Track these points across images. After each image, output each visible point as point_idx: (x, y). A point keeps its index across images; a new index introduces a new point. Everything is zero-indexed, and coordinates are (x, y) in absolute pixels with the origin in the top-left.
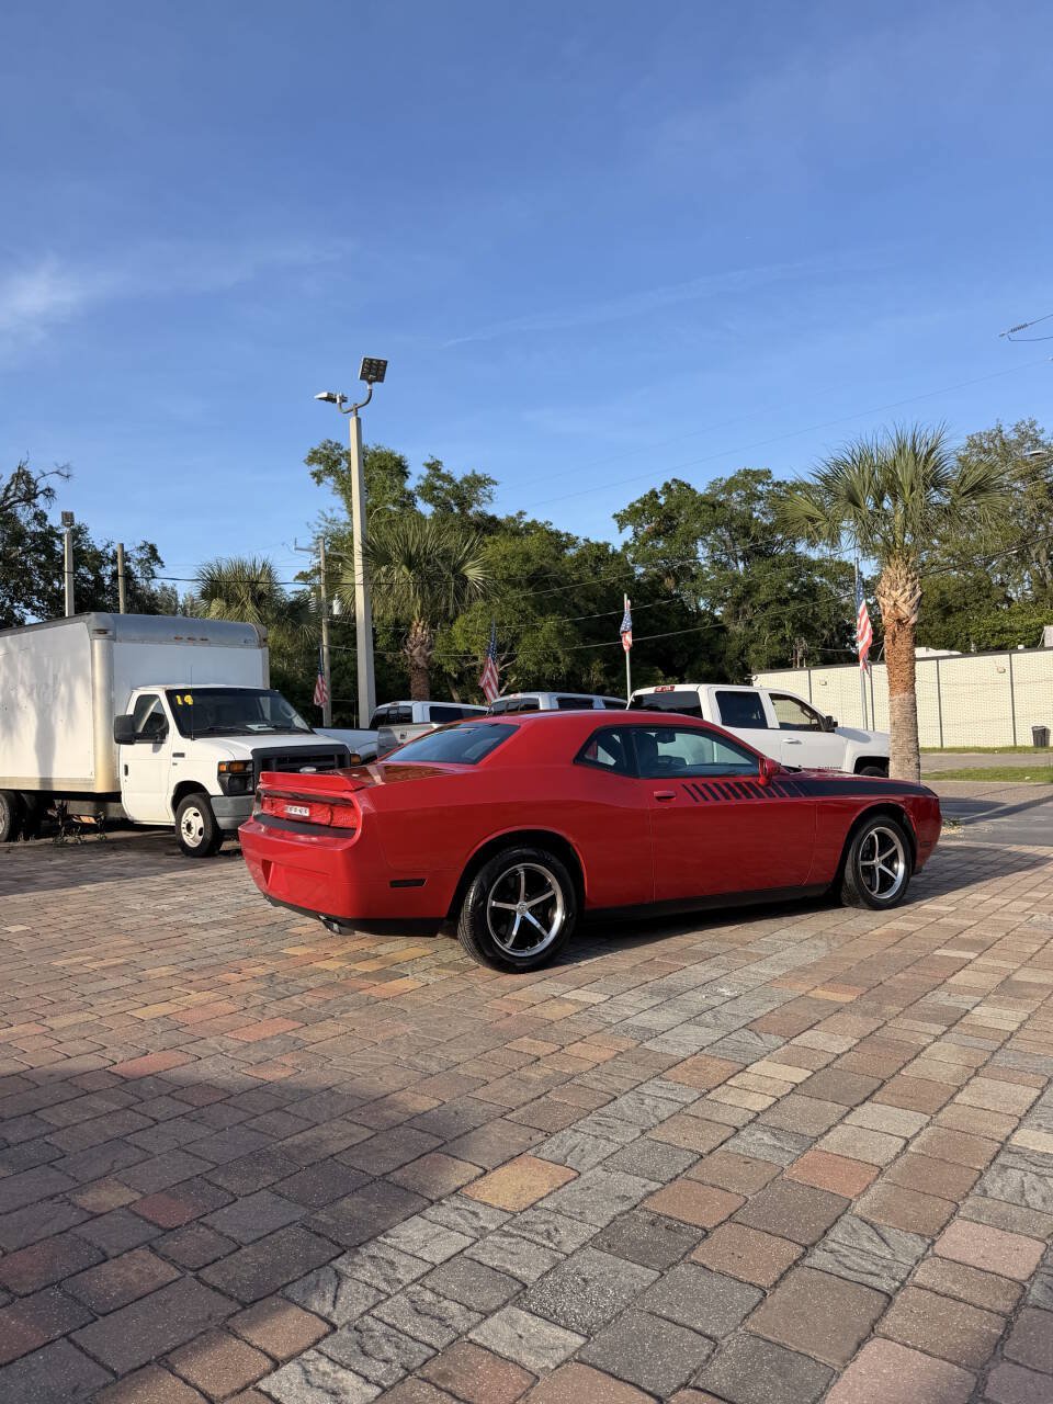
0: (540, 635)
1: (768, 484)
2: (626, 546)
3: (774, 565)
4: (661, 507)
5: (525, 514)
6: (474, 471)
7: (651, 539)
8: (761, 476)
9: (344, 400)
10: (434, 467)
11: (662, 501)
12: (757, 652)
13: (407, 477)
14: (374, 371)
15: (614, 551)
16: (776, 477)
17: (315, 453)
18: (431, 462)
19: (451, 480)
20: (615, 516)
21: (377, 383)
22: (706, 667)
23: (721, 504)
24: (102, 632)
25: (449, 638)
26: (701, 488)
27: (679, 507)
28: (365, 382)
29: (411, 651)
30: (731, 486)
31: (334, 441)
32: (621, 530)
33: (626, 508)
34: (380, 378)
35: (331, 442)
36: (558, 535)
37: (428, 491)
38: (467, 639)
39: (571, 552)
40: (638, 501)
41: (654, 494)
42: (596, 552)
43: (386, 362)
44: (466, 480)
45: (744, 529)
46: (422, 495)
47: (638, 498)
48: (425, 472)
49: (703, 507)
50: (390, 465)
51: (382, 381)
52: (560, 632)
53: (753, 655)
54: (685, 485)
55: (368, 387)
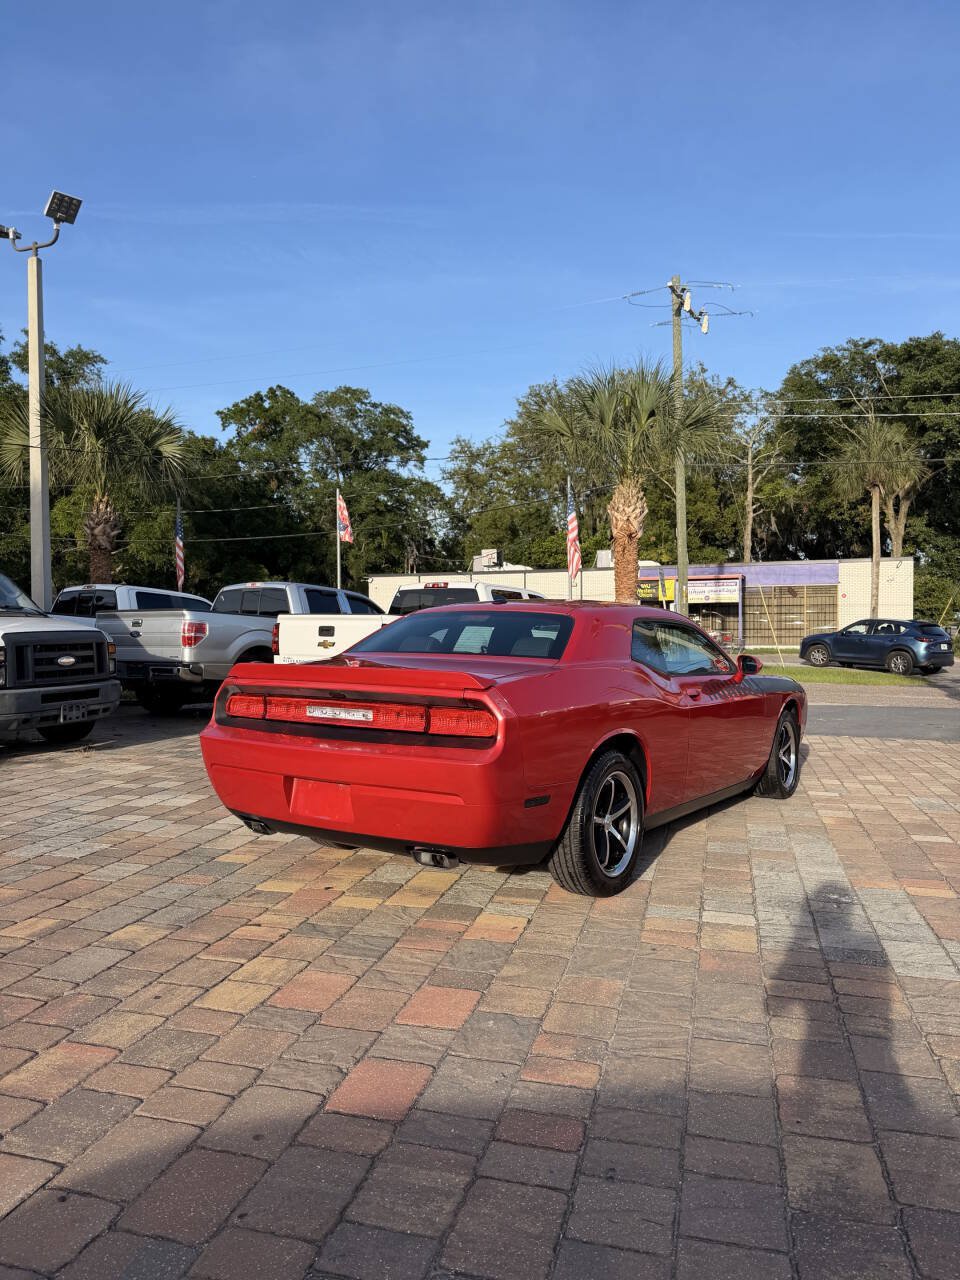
0: (156, 525)
1: (366, 404)
2: (230, 444)
3: (372, 479)
4: (267, 410)
6: (79, 346)
7: (255, 440)
8: (358, 395)
9: (17, 236)
11: (267, 405)
12: (356, 557)
14: (65, 209)
15: (221, 447)
16: (374, 399)
19: (56, 353)
20: (218, 413)
21: (65, 223)
22: (310, 568)
23: (325, 416)
26: (306, 398)
27: (284, 413)
28: (52, 219)
29: (92, 529)
30: (333, 399)
32: (224, 427)
33: (230, 407)
34: (70, 218)
40: (243, 402)
41: (259, 397)
42: (202, 446)
43: (80, 202)
45: (345, 442)
47: (243, 398)
49: (310, 416)
51: (72, 222)
53: (352, 560)
54: (290, 393)
55: (55, 226)
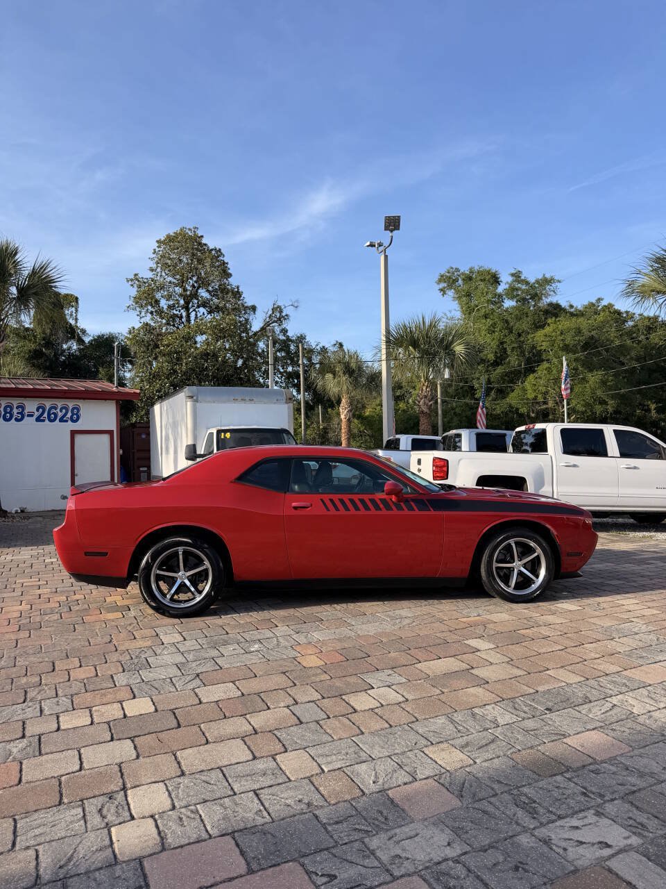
5: (602, 299)
6: (544, 275)
9: (379, 244)
10: (517, 276)
13: (499, 284)
14: (393, 224)
17: (442, 276)
18: (514, 272)
19: (527, 283)
21: (395, 231)
24: (191, 397)
25: (524, 390)
28: (388, 232)
29: (419, 402)
31: (454, 267)
34: (397, 228)
35: (452, 268)
36: (619, 313)
37: (512, 292)
38: (535, 390)
39: (631, 323)
42: (647, 323)
43: (399, 217)
44: (537, 281)
46: (507, 294)
48: (510, 279)
50: (487, 278)
52: (604, 383)
55: (390, 234)
